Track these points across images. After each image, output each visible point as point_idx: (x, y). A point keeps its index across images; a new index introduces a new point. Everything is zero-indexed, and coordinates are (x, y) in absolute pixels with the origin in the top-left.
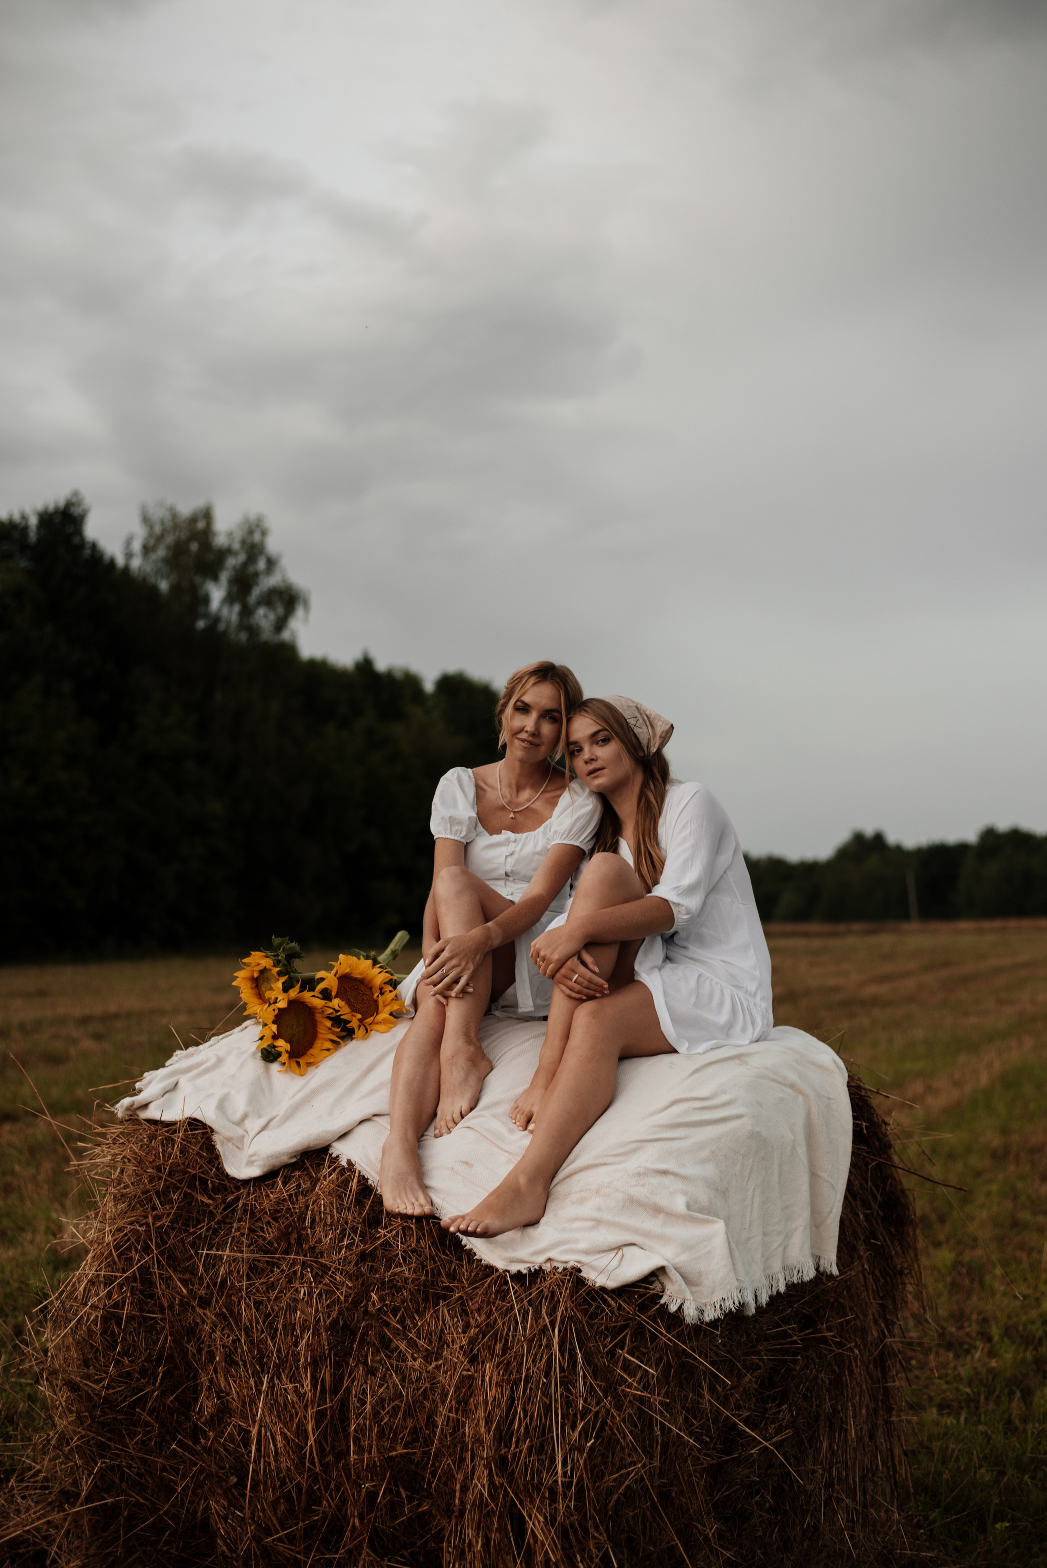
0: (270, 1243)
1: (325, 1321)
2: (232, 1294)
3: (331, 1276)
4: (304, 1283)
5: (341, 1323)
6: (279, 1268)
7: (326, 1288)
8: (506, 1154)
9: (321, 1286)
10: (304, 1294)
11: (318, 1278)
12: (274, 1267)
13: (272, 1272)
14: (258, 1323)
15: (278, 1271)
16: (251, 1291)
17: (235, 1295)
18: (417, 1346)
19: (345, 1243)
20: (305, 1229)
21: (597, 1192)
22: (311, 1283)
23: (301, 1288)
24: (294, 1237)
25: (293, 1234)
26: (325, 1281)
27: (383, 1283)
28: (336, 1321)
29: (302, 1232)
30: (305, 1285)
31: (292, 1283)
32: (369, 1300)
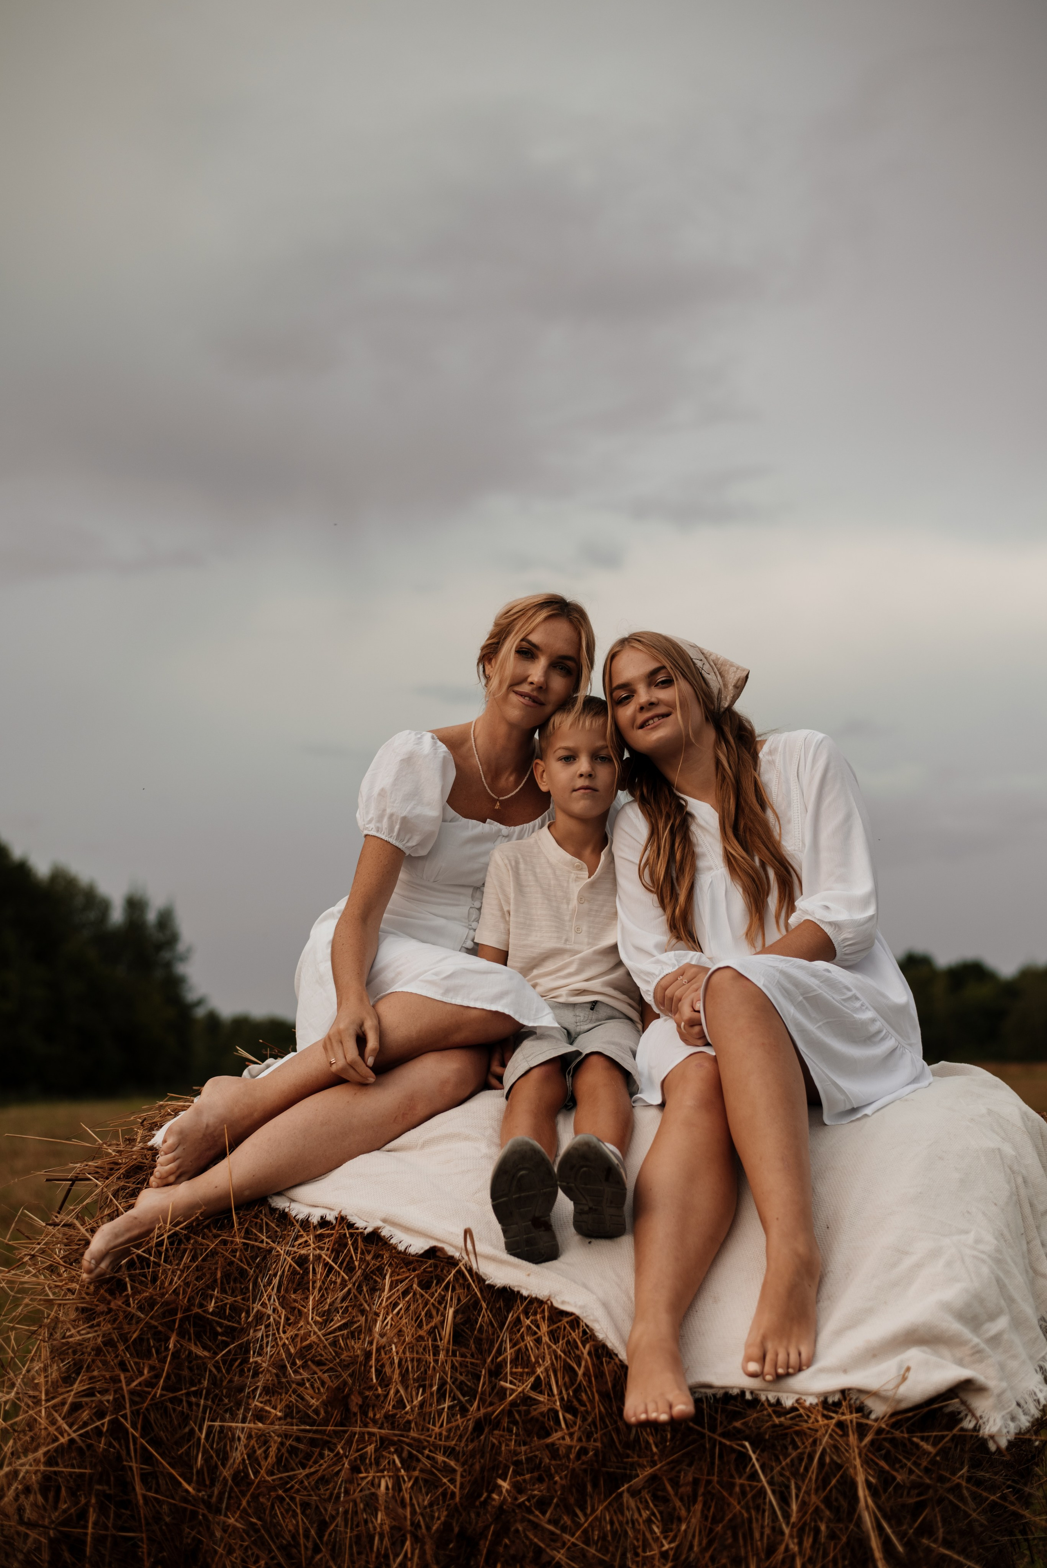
0: (317, 1412)
1: (428, 1528)
2: (259, 1495)
3: (428, 1457)
4: (382, 1471)
5: (456, 1529)
6: (332, 1450)
7: (425, 1476)
9: (416, 1473)
10: (387, 1488)
11: (409, 1463)
12: (322, 1449)
13: (322, 1456)
14: (307, 1536)
15: (332, 1455)
16: (292, 1487)
17: (264, 1496)
18: (584, 1556)
19: (446, 1405)
20: (371, 1388)
22: (398, 1470)
23: (380, 1478)
24: (355, 1401)
25: (353, 1397)
26: (421, 1465)
27: (517, 1463)
28: (447, 1526)
29: (367, 1393)
30: (386, 1473)
31: (361, 1472)
32: (492, 1491)
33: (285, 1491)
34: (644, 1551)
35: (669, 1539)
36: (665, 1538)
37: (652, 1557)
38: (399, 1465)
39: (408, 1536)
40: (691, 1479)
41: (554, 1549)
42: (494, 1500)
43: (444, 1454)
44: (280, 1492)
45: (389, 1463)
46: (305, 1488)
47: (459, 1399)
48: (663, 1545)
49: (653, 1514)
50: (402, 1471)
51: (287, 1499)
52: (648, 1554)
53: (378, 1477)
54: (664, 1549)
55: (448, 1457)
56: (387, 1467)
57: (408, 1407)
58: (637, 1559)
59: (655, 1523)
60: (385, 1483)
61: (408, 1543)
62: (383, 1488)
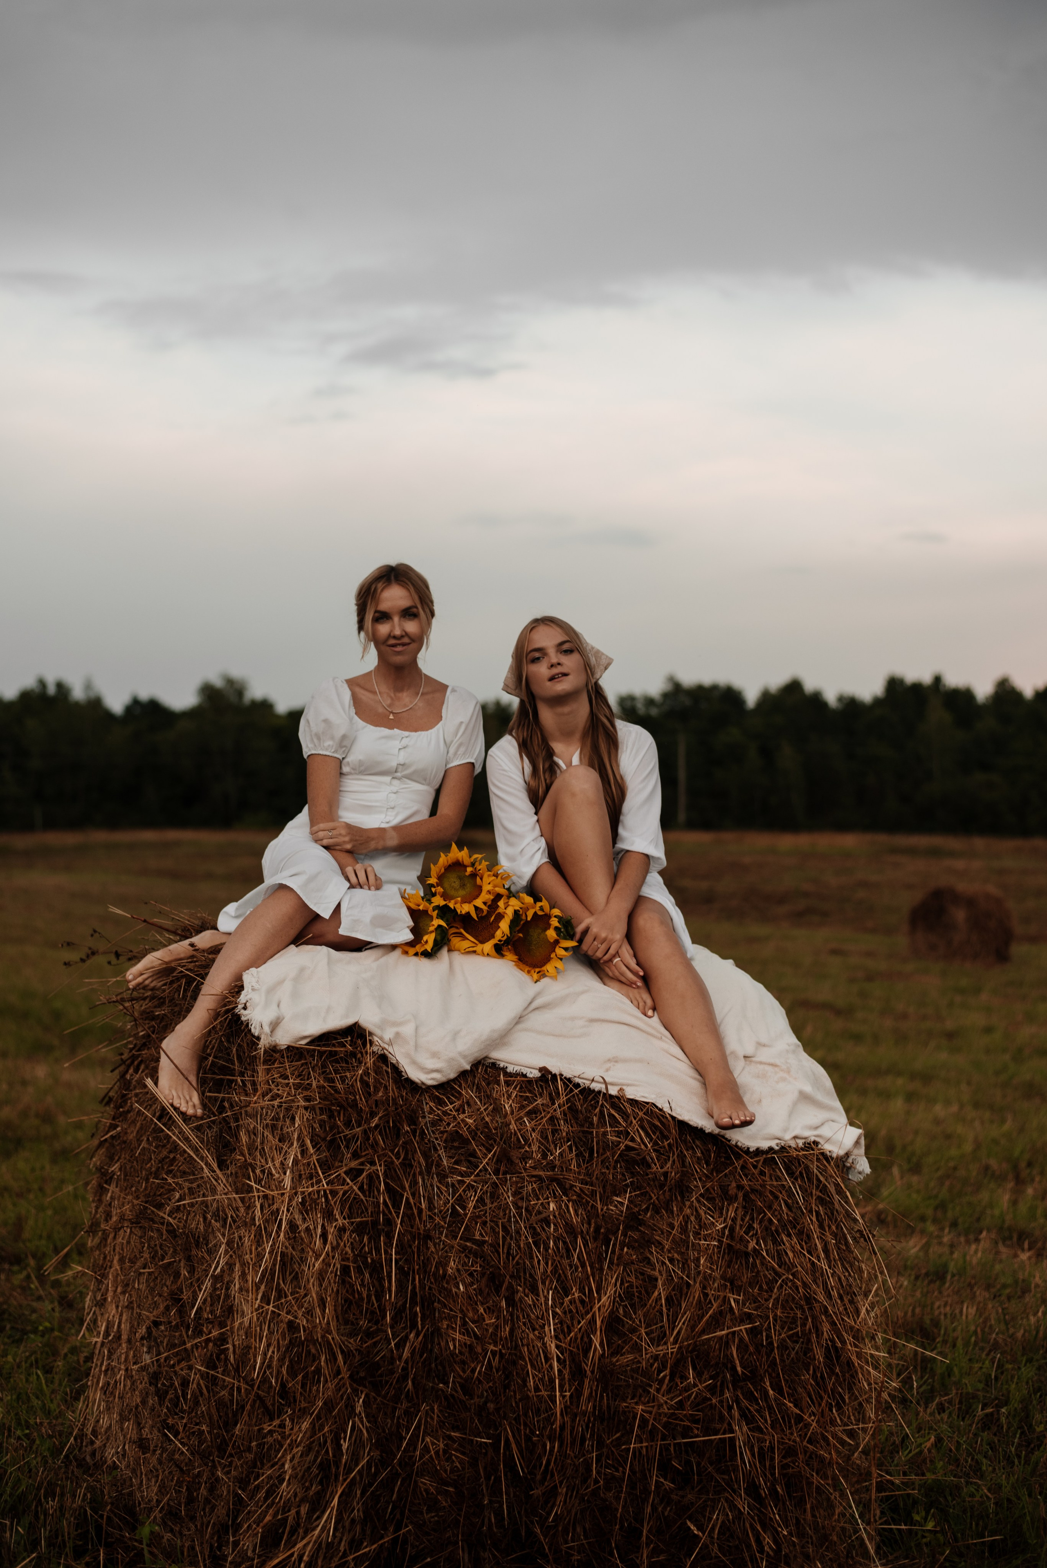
4: (548, 1198)
23: (548, 1204)
26: (571, 1190)
29: (520, 1150)
30: (550, 1199)
38: (561, 1193)
39: (579, 1236)
43: (580, 1183)
45: (550, 1192)
48: (717, 1226)
49: (710, 1209)
50: (564, 1196)
52: (706, 1233)
53: (546, 1202)
54: (717, 1228)
56: (550, 1195)
57: (551, 1157)
58: (700, 1236)
60: (552, 1206)
61: (579, 1240)
62: (551, 1209)
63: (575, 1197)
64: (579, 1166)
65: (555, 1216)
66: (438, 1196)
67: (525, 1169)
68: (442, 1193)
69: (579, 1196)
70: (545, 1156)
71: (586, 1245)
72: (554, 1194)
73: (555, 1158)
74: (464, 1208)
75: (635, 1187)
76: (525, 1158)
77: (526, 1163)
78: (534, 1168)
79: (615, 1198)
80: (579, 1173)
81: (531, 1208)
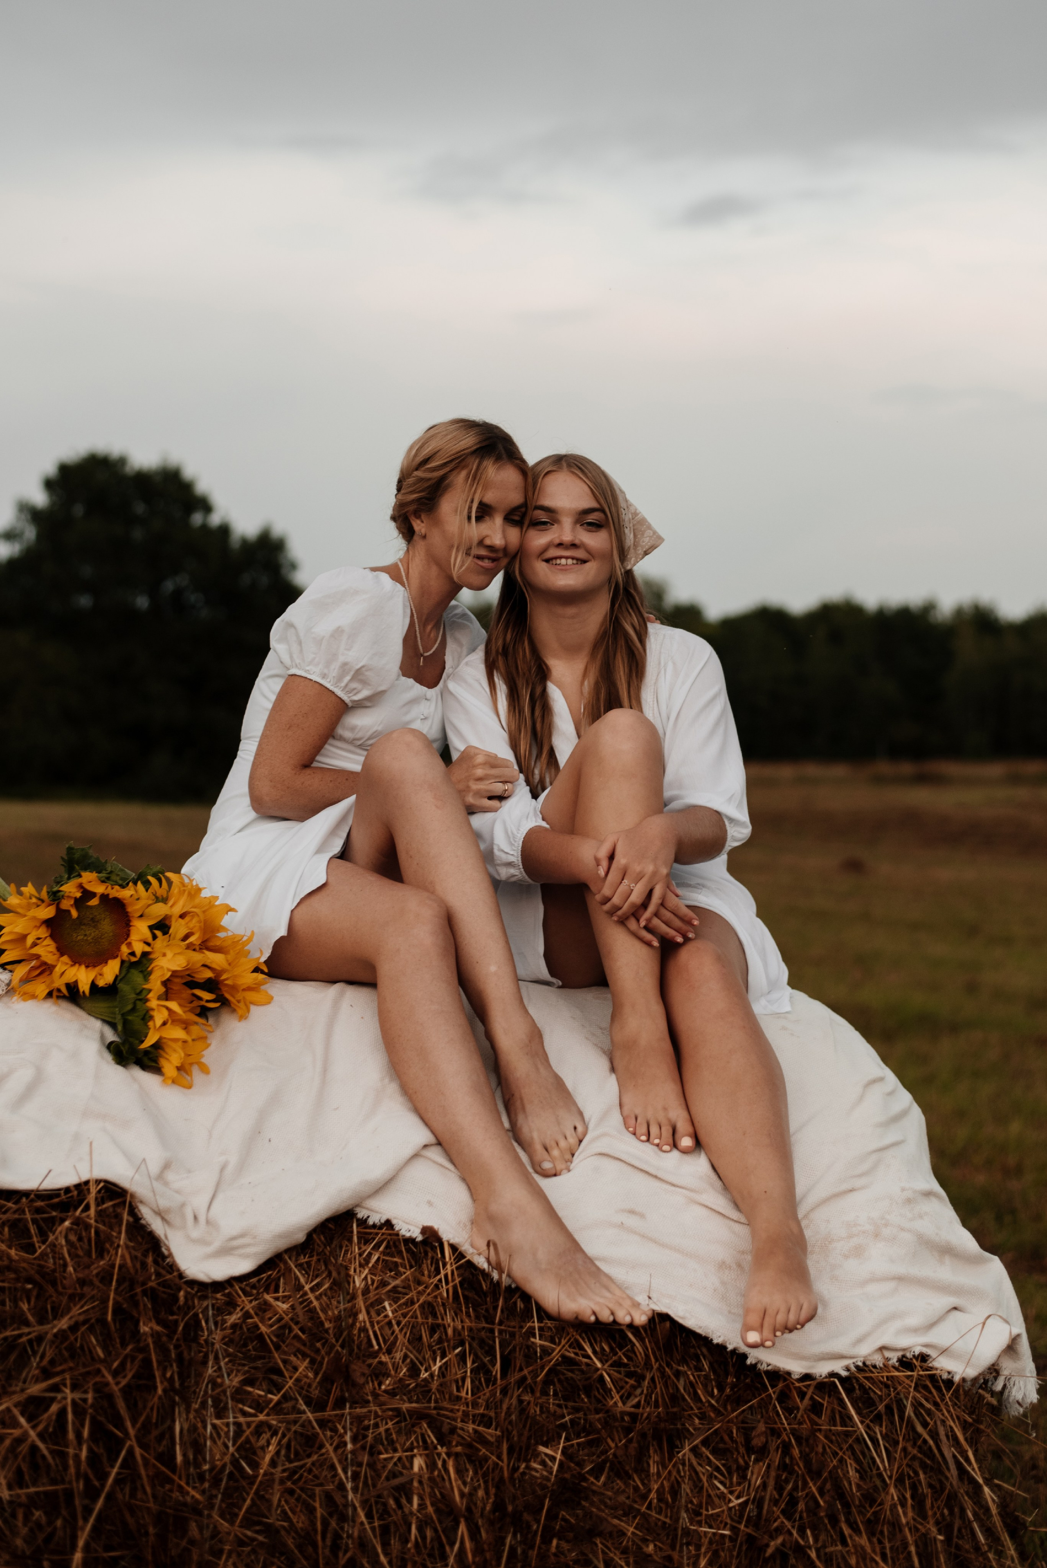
4: (411, 1449)
8: (684, 1191)
10: (421, 1468)
16: (301, 1476)
21: (877, 1235)
23: (411, 1459)
24: (358, 1370)
25: (353, 1367)
26: (455, 1436)
27: (563, 1427)
28: (499, 1506)
29: (370, 1361)
30: (415, 1451)
31: (382, 1454)
32: (530, 1461)
33: (294, 1483)
34: (707, 1510)
35: (736, 1493)
36: (731, 1493)
37: (718, 1515)
38: (435, 1441)
39: (462, 1520)
40: (764, 1429)
41: (616, 1517)
42: (536, 1470)
43: (474, 1422)
44: (289, 1483)
45: (417, 1439)
46: (316, 1477)
47: (482, 1360)
48: (730, 1501)
49: (717, 1469)
50: (439, 1447)
51: (298, 1491)
52: (710, 1512)
53: (407, 1457)
54: (731, 1505)
55: (478, 1425)
56: (415, 1444)
57: (424, 1375)
58: (699, 1518)
59: (716, 1478)
60: (418, 1463)
61: (462, 1528)
62: (416, 1469)
63: (459, 1449)
64: (476, 1390)
65: (420, 1482)
66: (214, 1441)
67: (376, 1395)
68: (219, 1436)
69: (470, 1446)
70: (414, 1371)
71: (474, 1533)
72: (424, 1441)
73: (432, 1375)
74: (255, 1465)
75: (575, 1428)
76: (379, 1373)
77: (380, 1384)
78: (392, 1393)
79: (542, 1449)
80: (475, 1405)
81: (379, 1466)
